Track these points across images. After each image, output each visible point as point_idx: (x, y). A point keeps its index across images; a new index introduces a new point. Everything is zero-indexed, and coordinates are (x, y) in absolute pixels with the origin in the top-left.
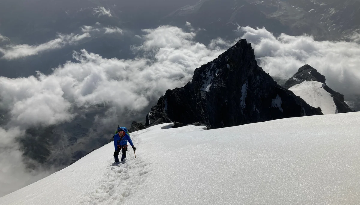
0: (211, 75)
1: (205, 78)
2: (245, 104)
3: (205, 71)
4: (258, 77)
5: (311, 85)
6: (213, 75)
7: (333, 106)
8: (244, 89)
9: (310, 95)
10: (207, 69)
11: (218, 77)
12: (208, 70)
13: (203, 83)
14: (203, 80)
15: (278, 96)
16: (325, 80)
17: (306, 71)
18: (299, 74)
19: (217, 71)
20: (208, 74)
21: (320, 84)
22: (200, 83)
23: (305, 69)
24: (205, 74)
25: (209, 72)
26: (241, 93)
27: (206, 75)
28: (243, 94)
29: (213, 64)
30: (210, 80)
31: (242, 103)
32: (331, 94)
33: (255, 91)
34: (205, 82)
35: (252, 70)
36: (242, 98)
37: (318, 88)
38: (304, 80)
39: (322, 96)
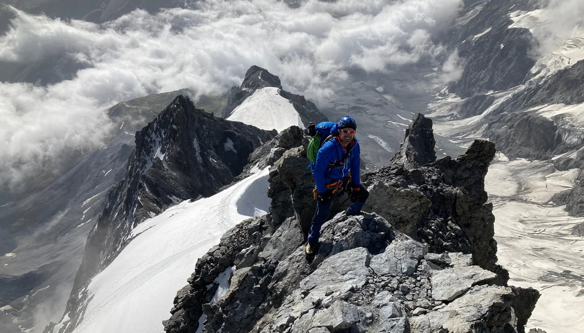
0: (157, 137)
1: (151, 142)
2: (201, 159)
3: (149, 134)
4: (204, 126)
5: (265, 94)
6: (159, 137)
7: (295, 114)
8: (196, 144)
9: (267, 108)
10: (150, 131)
11: (166, 139)
12: (152, 132)
13: (151, 147)
14: (150, 144)
15: (228, 139)
16: (280, 81)
17: (254, 76)
18: (248, 81)
19: (163, 132)
20: (153, 136)
21: (275, 90)
22: (148, 148)
23: (253, 73)
24: (149, 136)
25: (154, 134)
26: (195, 149)
27: (151, 139)
28: (196, 149)
29: (155, 125)
30: (157, 143)
31: (198, 158)
32: (289, 99)
33: (206, 142)
34: (153, 145)
35: (196, 123)
36: (197, 154)
37: (274, 96)
38: (255, 90)
39: (280, 105)
